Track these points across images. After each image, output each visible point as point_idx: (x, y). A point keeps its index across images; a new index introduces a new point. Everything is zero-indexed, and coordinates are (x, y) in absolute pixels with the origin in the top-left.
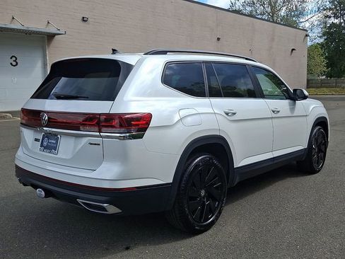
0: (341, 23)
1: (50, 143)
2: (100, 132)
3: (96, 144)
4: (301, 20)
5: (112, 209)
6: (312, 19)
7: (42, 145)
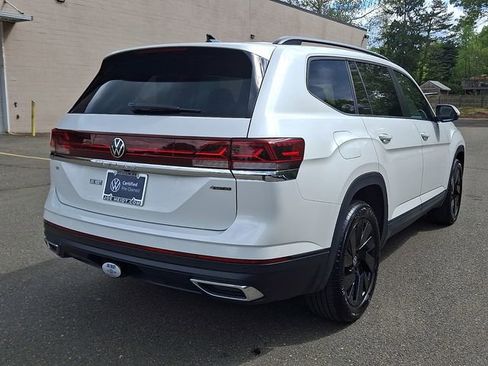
0: (405, 21)
1: (127, 186)
2: (231, 168)
3: (224, 189)
4: (357, 16)
5: (252, 294)
6: (370, 15)
7: (108, 191)
